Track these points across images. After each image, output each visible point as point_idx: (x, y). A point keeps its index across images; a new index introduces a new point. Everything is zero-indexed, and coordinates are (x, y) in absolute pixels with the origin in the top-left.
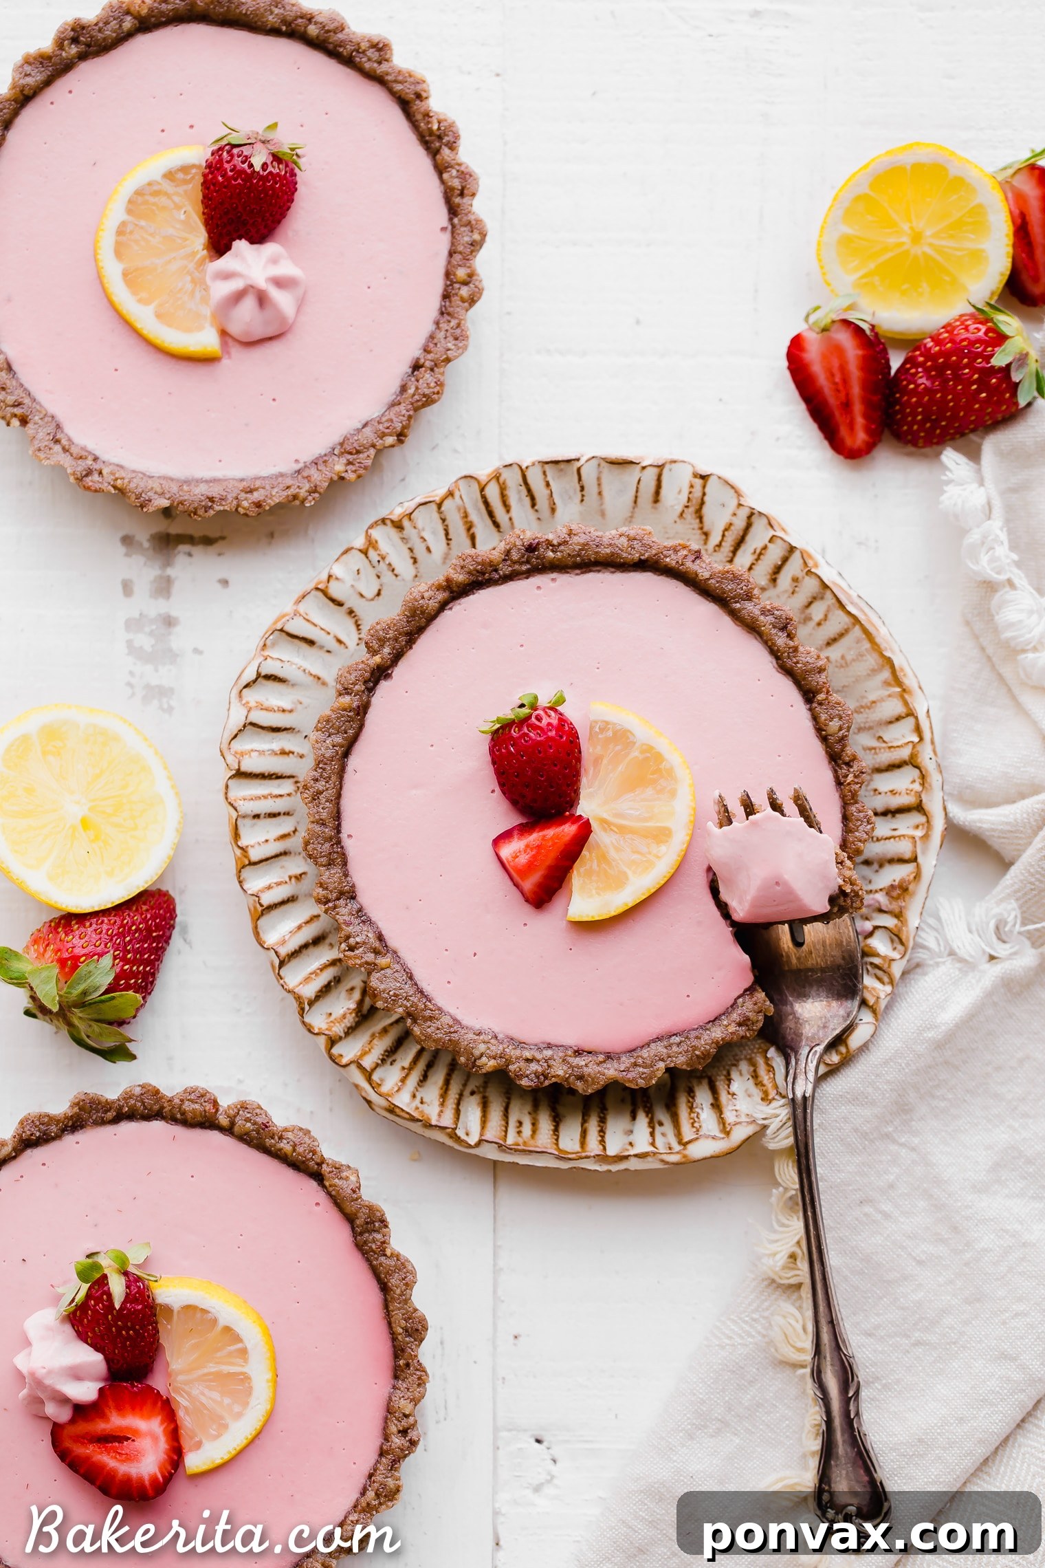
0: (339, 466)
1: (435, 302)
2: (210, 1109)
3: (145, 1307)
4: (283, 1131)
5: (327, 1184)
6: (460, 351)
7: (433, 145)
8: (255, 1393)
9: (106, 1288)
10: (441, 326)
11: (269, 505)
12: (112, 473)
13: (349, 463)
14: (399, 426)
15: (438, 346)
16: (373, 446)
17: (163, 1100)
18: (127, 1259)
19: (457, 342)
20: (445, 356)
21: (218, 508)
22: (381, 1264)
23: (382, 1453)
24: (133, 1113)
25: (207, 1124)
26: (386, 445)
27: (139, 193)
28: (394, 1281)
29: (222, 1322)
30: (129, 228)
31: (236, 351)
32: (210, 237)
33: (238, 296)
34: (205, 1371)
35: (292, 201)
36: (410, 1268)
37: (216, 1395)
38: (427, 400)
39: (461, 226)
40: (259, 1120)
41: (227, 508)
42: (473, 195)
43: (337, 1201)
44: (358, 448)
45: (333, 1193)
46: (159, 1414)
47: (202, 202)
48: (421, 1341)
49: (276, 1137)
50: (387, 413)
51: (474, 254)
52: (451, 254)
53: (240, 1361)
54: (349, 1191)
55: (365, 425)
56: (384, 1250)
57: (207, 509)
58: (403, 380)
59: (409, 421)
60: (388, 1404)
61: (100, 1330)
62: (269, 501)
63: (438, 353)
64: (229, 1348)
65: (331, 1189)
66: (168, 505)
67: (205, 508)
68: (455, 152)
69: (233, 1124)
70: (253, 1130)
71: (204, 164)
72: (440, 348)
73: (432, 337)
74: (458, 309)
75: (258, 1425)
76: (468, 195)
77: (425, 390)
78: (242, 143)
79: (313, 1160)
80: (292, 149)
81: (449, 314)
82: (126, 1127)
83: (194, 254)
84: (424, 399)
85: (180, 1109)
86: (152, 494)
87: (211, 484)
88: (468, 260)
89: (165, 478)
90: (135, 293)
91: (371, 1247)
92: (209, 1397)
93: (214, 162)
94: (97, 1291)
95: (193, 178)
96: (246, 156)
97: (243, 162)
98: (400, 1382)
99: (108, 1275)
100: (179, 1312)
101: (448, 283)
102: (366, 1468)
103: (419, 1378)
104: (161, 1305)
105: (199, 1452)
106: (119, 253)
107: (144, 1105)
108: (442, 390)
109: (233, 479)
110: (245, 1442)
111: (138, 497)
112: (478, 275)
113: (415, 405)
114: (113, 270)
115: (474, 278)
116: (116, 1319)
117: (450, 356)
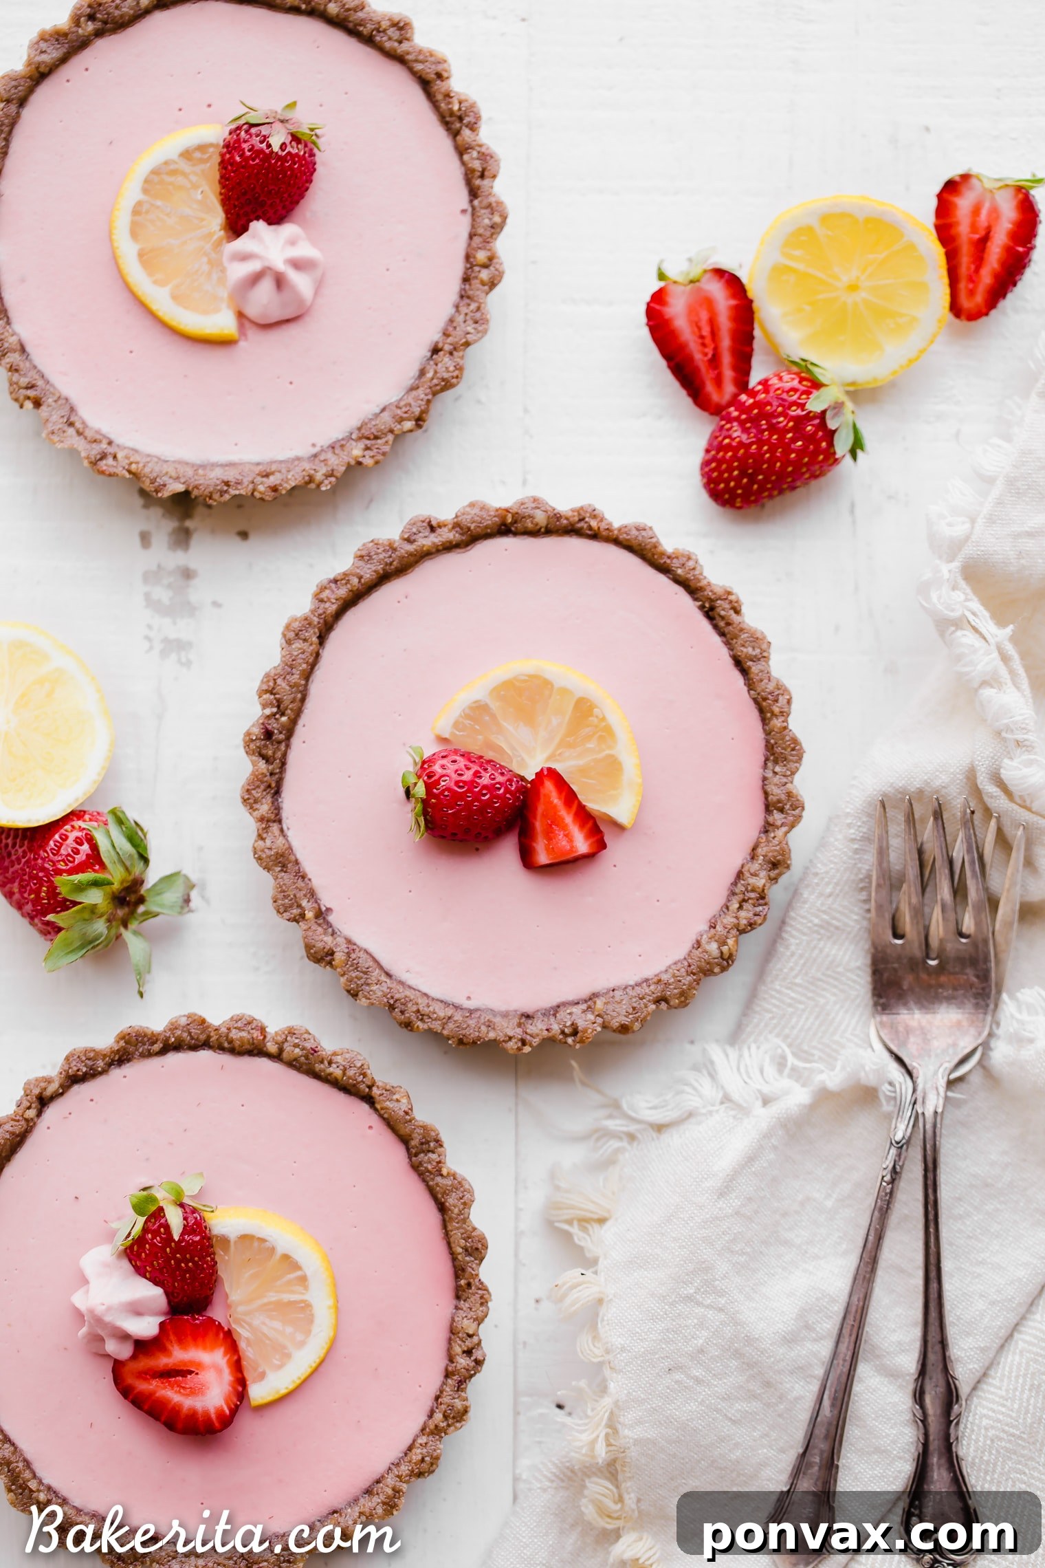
0: (357, 451)
1: (455, 285)
2: (257, 1037)
3: (203, 1238)
4: (333, 1055)
5: (378, 1107)
6: (480, 335)
7: (453, 126)
8: (317, 1321)
9: (163, 1221)
10: (460, 309)
11: (285, 488)
12: (127, 457)
13: (367, 448)
14: (417, 411)
15: (458, 329)
16: (391, 431)
17: (210, 1030)
18: (182, 1190)
19: (477, 325)
20: (464, 340)
21: (233, 492)
22: (437, 1185)
23: (448, 1375)
24: (180, 1044)
25: (255, 1052)
26: (405, 430)
27: (155, 172)
28: (451, 1201)
29: (280, 1250)
30: (145, 207)
31: (252, 333)
32: (227, 218)
33: (256, 278)
34: (265, 1300)
35: (311, 181)
36: (467, 1186)
37: (277, 1325)
38: (446, 385)
39: (482, 208)
40: (308, 1045)
41: (243, 492)
42: (494, 177)
43: (391, 1123)
44: (376, 434)
45: (386, 1116)
46: (221, 1346)
47: (220, 182)
48: (481, 1260)
49: (326, 1062)
50: (405, 397)
51: (494, 236)
52: (471, 236)
53: (300, 1289)
54: (402, 1113)
55: (383, 410)
56: (439, 1170)
57: (222, 493)
58: (421, 364)
59: (428, 406)
60: (451, 1324)
61: (158, 1263)
62: (285, 485)
63: (458, 336)
64: (289, 1276)
65: (382, 1112)
66: (183, 490)
67: (221, 492)
68: (475, 133)
69: (281, 1050)
70: (301, 1056)
71: (222, 143)
72: (459, 332)
73: (451, 321)
74: (478, 293)
75: (322, 1353)
76: (489, 177)
77: (444, 374)
78: (261, 122)
79: (364, 1082)
80: (312, 130)
81: (468, 297)
82: (173, 1058)
83: (210, 235)
84: (443, 383)
85: (227, 1037)
86: (167, 479)
87: (227, 468)
88: (488, 242)
89: (180, 462)
90: (150, 274)
91: (426, 1168)
92: (271, 1327)
93: (232, 142)
94: (154, 1224)
95: (210, 157)
96: (264, 136)
97: (261, 142)
98: (462, 1302)
99: (165, 1208)
100: (235, 1242)
101: (468, 266)
102: (432, 1390)
103: (482, 1297)
104: (217, 1236)
105: (262, 1382)
106: (134, 234)
107: (191, 1036)
108: (462, 375)
109: (249, 463)
110: (309, 1371)
111: (153, 481)
112: (498, 258)
113: (434, 389)
114: (128, 250)
115: (495, 261)
116: (174, 1252)
117: (469, 340)
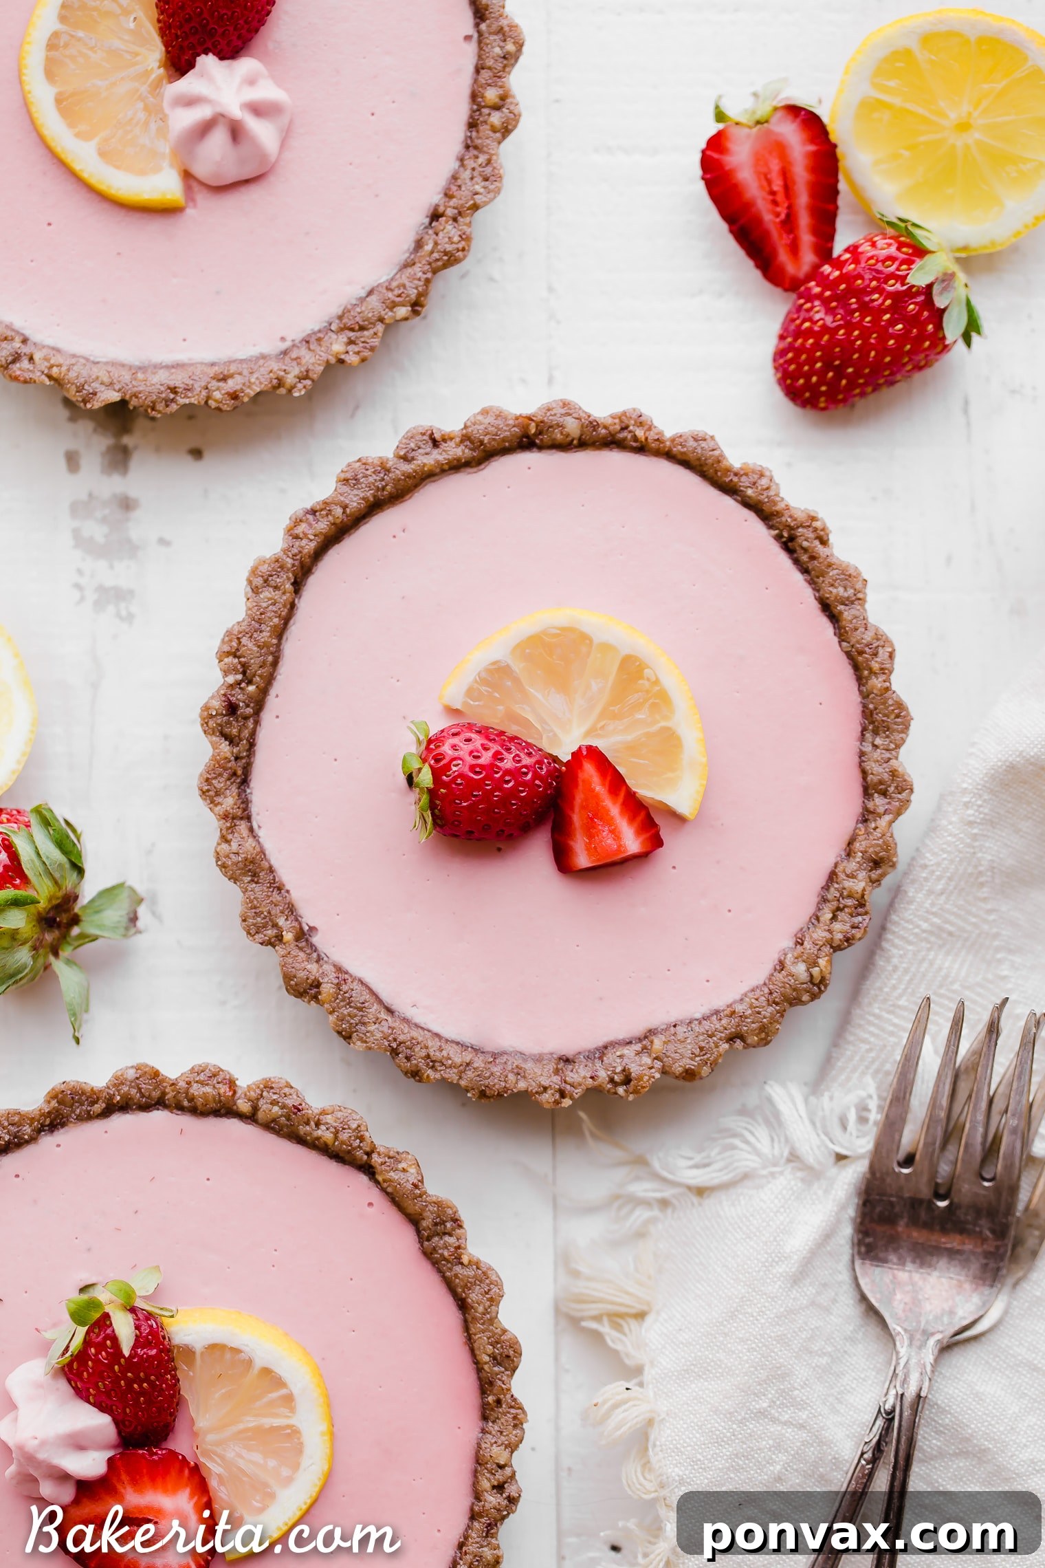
0: (338, 345)
1: (457, 133)
2: (225, 1092)
3: (160, 1351)
4: (321, 1114)
5: (380, 1178)
6: (491, 195)
8: (307, 1451)
9: (109, 1331)
10: (465, 162)
11: (247, 395)
12: (46, 359)
13: (351, 342)
14: (413, 293)
15: (463, 189)
16: (381, 320)
17: (165, 1084)
18: (134, 1292)
19: (487, 183)
20: (472, 202)
21: (182, 401)
22: (456, 1276)
23: (473, 1516)
24: (127, 1104)
25: (223, 1111)
26: (398, 318)
28: (474, 1296)
29: (258, 1363)
30: (63, 39)
31: (202, 197)
32: (167, 52)
33: (205, 128)
34: (241, 1426)
36: (494, 1278)
37: (257, 1457)
38: (449, 260)
39: (491, 33)
40: (290, 1102)
41: (193, 400)
43: (396, 1199)
44: (361, 323)
45: (389, 1190)
46: (187, 1485)
48: (514, 1370)
49: (312, 1123)
50: (398, 276)
51: (508, 69)
52: (478, 69)
53: (285, 1411)
54: (410, 1186)
55: (370, 293)
56: (459, 1258)
57: (168, 402)
58: (417, 233)
59: (427, 286)
60: (477, 1452)
61: (104, 1385)
62: (248, 391)
63: (463, 197)
64: (270, 1395)
65: (385, 1185)
66: (118, 399)
67: (166, 401)
69: (255, 1109)
70: (282, 1116)
72: (465, 192)
73: (455, 178)
74: (488, 141)
75: (313, 1492)
77: (447, 246)
79: (361, 1148)
81: (476, 148)
82: (118, 1121)
83: (146, 74)
84: (445, 258)
85: (187, 1093)
86: (97, 385)
87: (173, 370)
88: (499, 77)
89: (113, 364)
90: (71, 125)
91: (442, 1255)
92: (250, 1459)
94: (98, 1336)
98: (490, 1424)
99: (111, 1314)
100: (202, 1353)
101: (475, 107)
102: (454, 1536)
103: (515, 1418)
104: (179, 1347)
106: (50, 74)
107: (141, 1092)
108: (469, 246)
109: (202, 363)
110: (299, 1513)
111: (80, 389)
112: (513, 97)
113: (434, 265)
114: (42, 95)
115: (509, 100)
116: (124, 1370)
117: (478, 202)
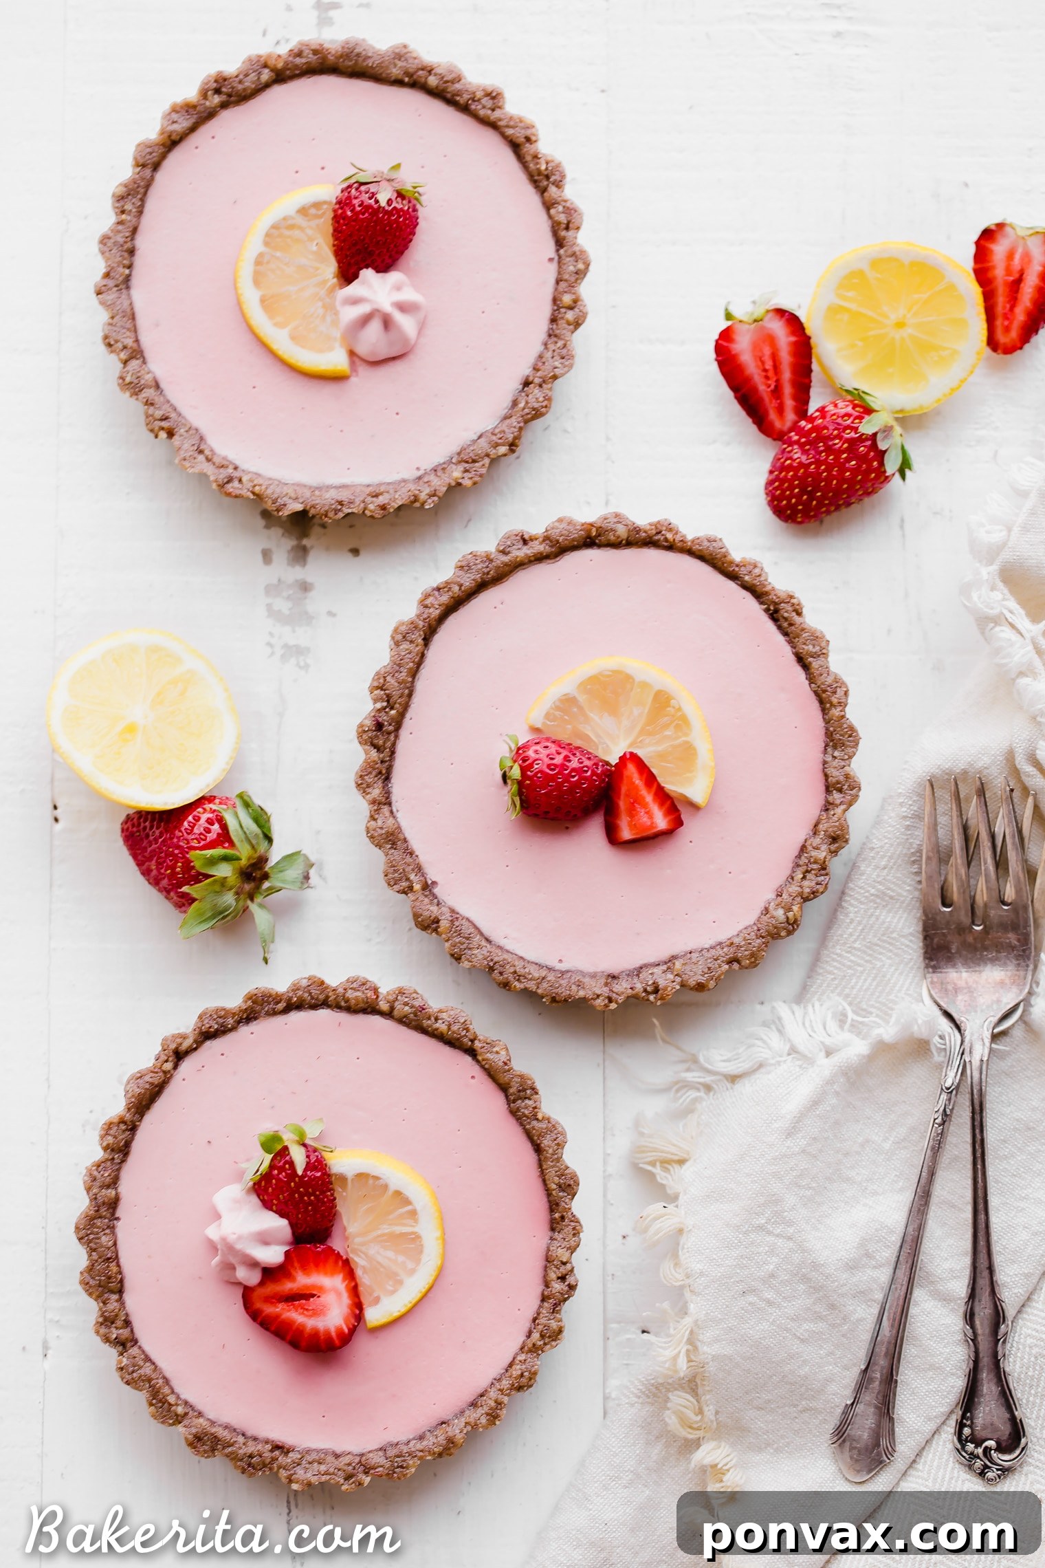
0: (457, 473)
1: (543, 325)
2: (371, 996)
3: (323, 1175)
4: (439, 1012)
5: (480, 1058)
6: (566, 369)
7: (541, 184)
8: (426, 1251)
9: (288, 1158)
10: (548, 346)
11: (393, 507)
12: (251, 480)
13: (466, 471)
14: (510, 437)
15: (546, 364)
16: (488, 455)
17: (328, 990)
18: (305, 1132)
19: (564, 360)
20: (552, 374)
21: (346, 510)
22: (533, 1128)
23: (544, 1299)
24: (301, 1004)
25: (369, 1010)
26: (500, 455)
27: (275, 227)
28: (546, 1142)
29: (392, 1187)
30: (266, 258)
31: (363, 370)
32: (340, 267)
33: (365, 320)
34: (379, 1232)
35: (414, 234)
36: (560, 1129)
37: (390, 1254)
38: (536, 414)
39: (567, 256)
40: (417, 1004)
41: (355, 510)
42: (578, 228)
43: (491, 1074)
44: (474, 458)
45: (487, 1066)
46: (340, 1272)
47: (333, 235)
48: (574, 1196)
49: (433, 1019)
50: (500, 425)
51: (579, 281)
52: (558, 282)
53: (410, 1222)
54: (501, 1064)
55: (480, 437)
56: (535, 1115)
58: (514, 395)
59: (520, 432)
60: (547, 1253)
61: (284, 1197)
62: (393, 504)
63: (546, 370)
64: (400, 1210)
65: (484, 1063)
66: (301, 509)
67: (335, 511)
68: (561, 190)
69: (392, 1008)
70: (410, 1013)
71: (334, 201)
72: (548, 367)
73: (540, 357)
74: (564, 331)
75: (430, 1280)
76: (573, 229)
78: (369, 181)
79: (467, 1037)
80: (415, 187)
81: (556, 336)
82: (296, 1016)
83: (325, 282)
84: (534, 412)
85: (344, 996)
86: (287, 500)
87: (341, 490)
88: (573, 287)
89: (298, 485)
90: (271, 317)
91: (523, 1113)
92: (385, 1256)
93: (344, 199)
94: (280, 1161)
95: (324, 214)
96: (373, 193)
97: (370, 198)
98: (556, 1233)
99: (289, 1146)
100: (352, 1180)
101: (556, 308)
102: (530, 1313)
103: (574, 1229)
104: (336, 1174)
105: (377, 1306)
106: (257, 281)
107: (311, 996)
108: (550, 405)
109: (360, 485)
110: (419, 1295)
111: (274, 502)
112: (582, 301)
113: (525, 417)
114: (251, 297)
115: (579, 303)
116: (298, 1186)
117: (557, 373)
